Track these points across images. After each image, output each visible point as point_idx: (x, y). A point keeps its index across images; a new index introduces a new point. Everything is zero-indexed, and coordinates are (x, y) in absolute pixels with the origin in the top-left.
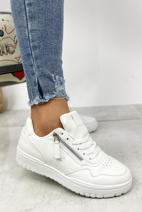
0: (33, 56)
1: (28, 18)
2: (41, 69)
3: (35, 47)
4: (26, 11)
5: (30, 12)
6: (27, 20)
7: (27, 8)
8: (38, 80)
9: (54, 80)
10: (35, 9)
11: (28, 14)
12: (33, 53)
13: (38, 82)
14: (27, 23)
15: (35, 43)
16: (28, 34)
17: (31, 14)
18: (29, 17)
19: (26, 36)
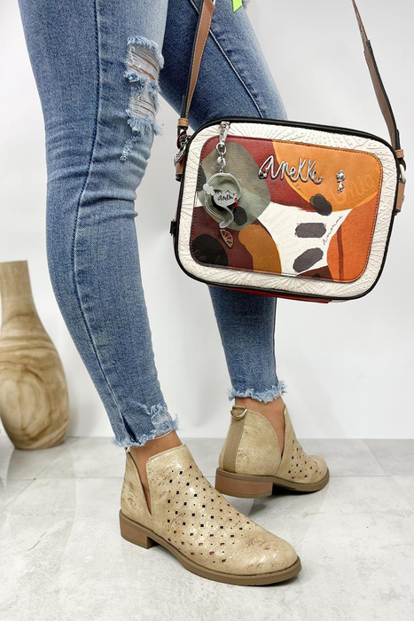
4: (84, 318)
6: (89, 332)
7: (85, 315)
9: (149, 413)
14: (90, 335)
16: (95, 352)
17: (93, 323)
18: (91, 326)
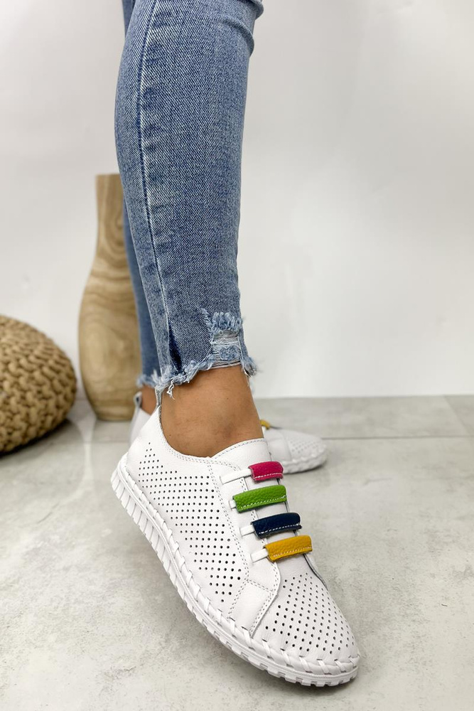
0: (160, 270)
1: (147, 179)
2: (176, 299)
3: (162, 248)
4: (143, 163)
5: (151, 165)
6: (144, 186)
7: (145, 158)
8: (170, 327)
9: (209, 324)
10: (162, 156)
11: (146, 171)
12: (158, 261)
13: (171, 331)
14: (145, 190)
15: (164, 238)
16: (149, 218)
17: (153, 170)
18: (149, 176)
19: (145, 222)
